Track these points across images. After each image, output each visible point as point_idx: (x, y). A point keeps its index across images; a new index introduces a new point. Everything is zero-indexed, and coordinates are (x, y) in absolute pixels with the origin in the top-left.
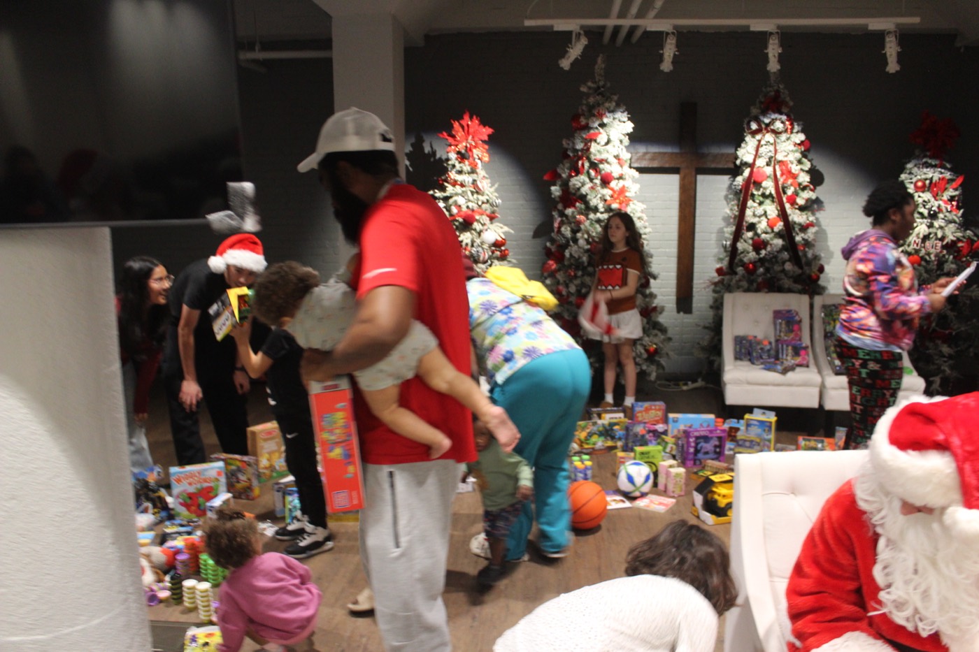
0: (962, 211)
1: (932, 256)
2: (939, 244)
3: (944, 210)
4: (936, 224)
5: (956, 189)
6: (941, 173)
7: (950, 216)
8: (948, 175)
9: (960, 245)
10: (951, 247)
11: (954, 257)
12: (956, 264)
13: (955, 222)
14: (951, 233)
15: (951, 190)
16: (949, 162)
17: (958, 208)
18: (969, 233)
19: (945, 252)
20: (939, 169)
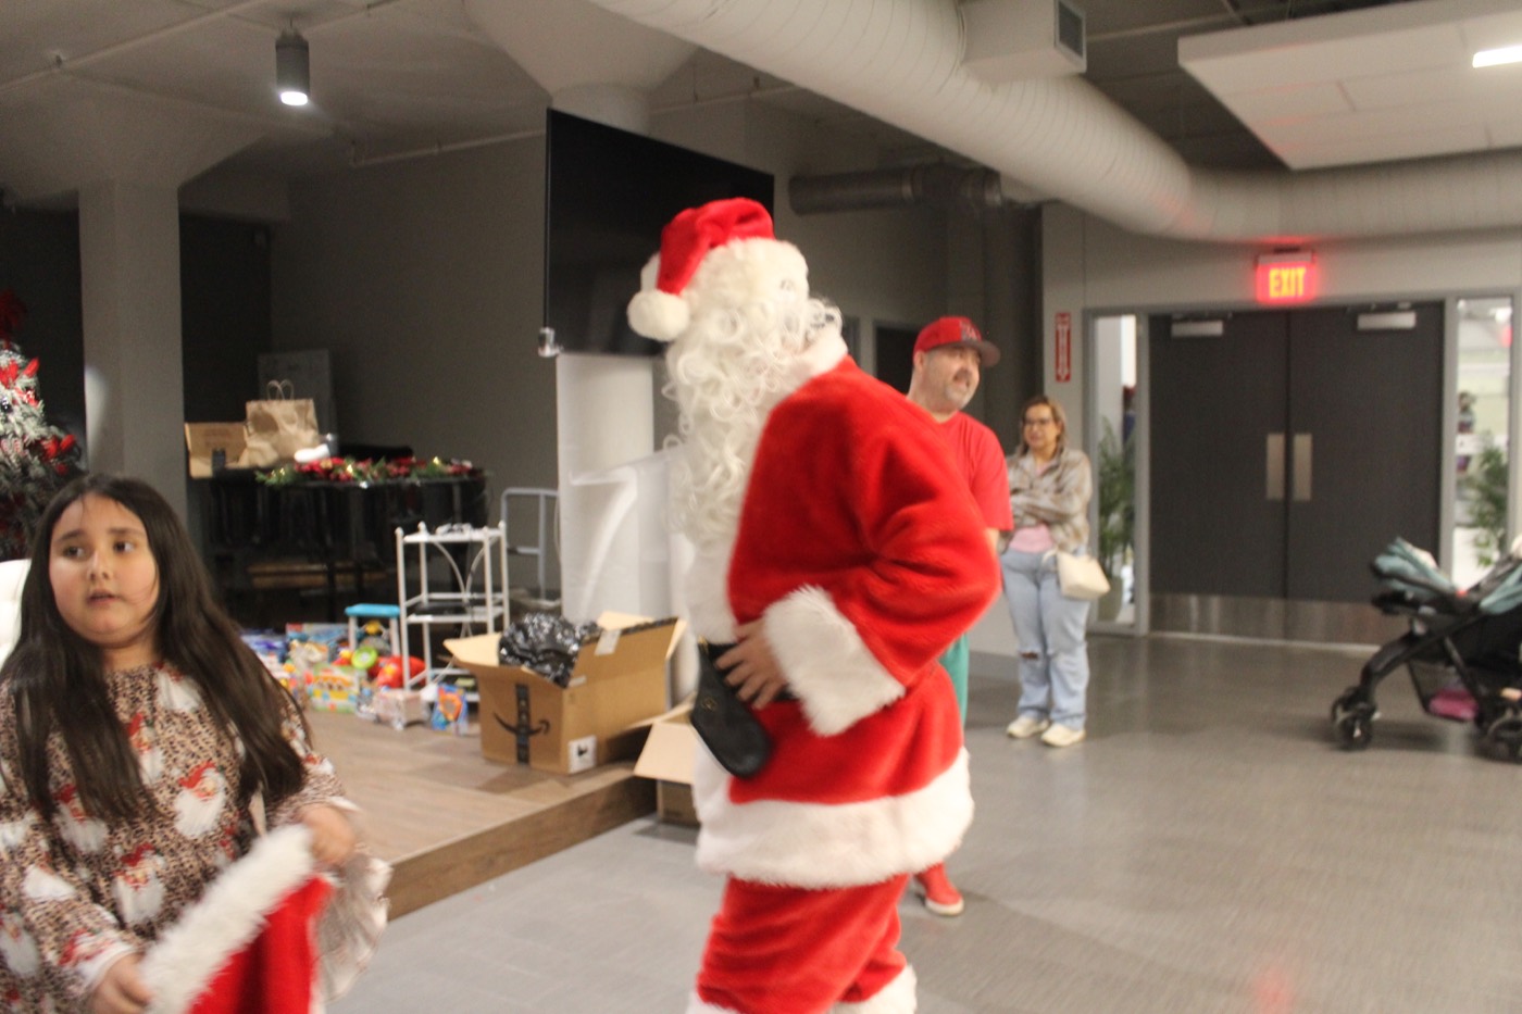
0: (41, 402)
1: (12, 457)
2: (19, 444)
3: (19, 401)
4: (12, 418)
5: (30, 376)
6: (10, 356)
7: (27, 410)
8: (19, 360)
9: (44, 443)
10: (35, 447)
11: (40, 458)
12: (45, 467)
13: (34, 415)
14: (33, 430)
15: (24, 376)
16: (19, 343)
17: (37, 399)
18: (54, 429)
19: (27, 452)
20: (6, 351)
